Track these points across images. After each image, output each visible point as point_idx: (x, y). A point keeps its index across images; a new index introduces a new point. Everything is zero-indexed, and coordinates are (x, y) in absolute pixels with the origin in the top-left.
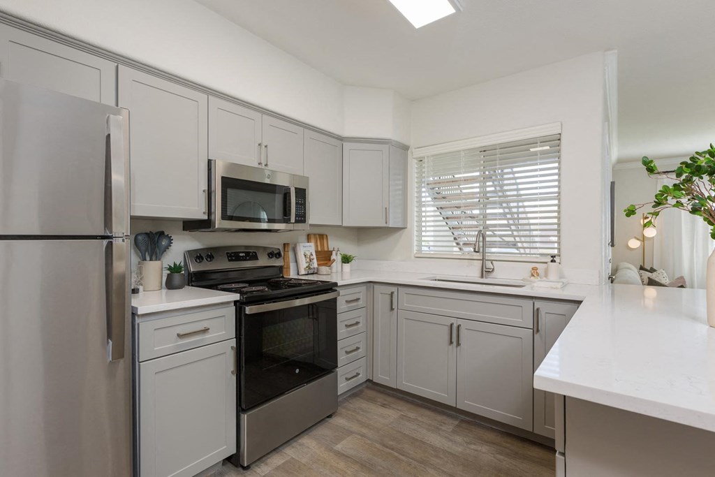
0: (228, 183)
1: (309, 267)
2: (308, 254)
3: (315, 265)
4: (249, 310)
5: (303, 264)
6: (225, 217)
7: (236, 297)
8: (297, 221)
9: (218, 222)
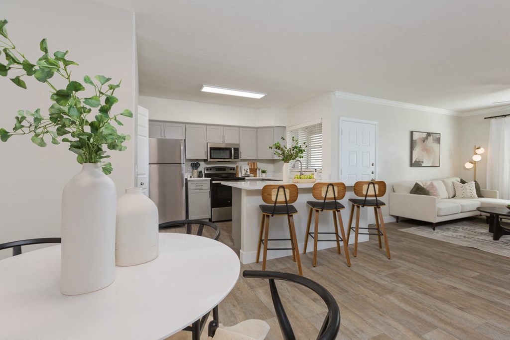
0: (211, 149)
1: (246, 174)
2: (246, 169)
3: (249, 173)
4: (214, 182)
5: (244, 173)
6: (211, 158)
7: (210, 179)
8: (234, 158)
9: (209, 160)
